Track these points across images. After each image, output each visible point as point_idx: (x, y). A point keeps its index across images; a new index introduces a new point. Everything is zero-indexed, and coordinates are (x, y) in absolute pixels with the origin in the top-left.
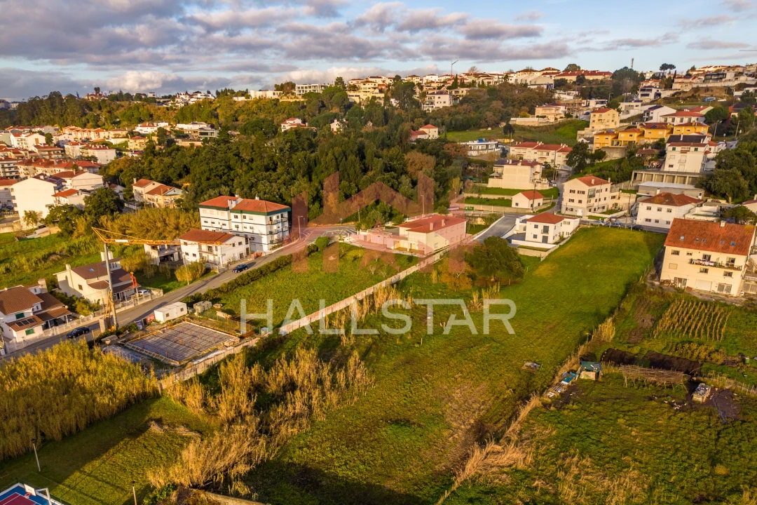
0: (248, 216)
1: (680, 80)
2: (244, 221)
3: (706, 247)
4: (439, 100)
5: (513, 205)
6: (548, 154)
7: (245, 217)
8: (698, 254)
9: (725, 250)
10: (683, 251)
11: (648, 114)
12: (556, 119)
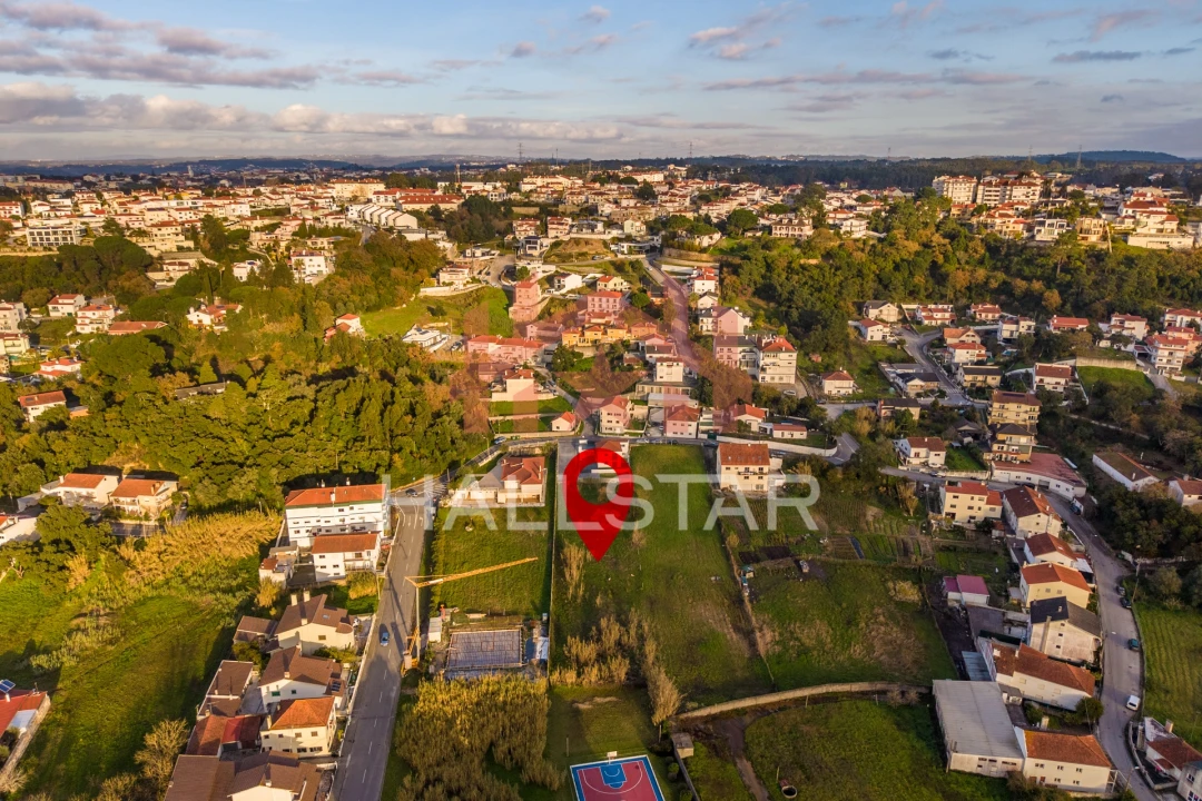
0: (356, 507)
1: (554, 226)
2: (352, 512)
3: (746, 463)
4: (311, 263)
5: (554, 429)
6: (514, 350)
7: (352, 508)
8: (742, 468)
9: (756, 463)
10: (733, 467)
11: (559, 281)
12: (465, 285)
